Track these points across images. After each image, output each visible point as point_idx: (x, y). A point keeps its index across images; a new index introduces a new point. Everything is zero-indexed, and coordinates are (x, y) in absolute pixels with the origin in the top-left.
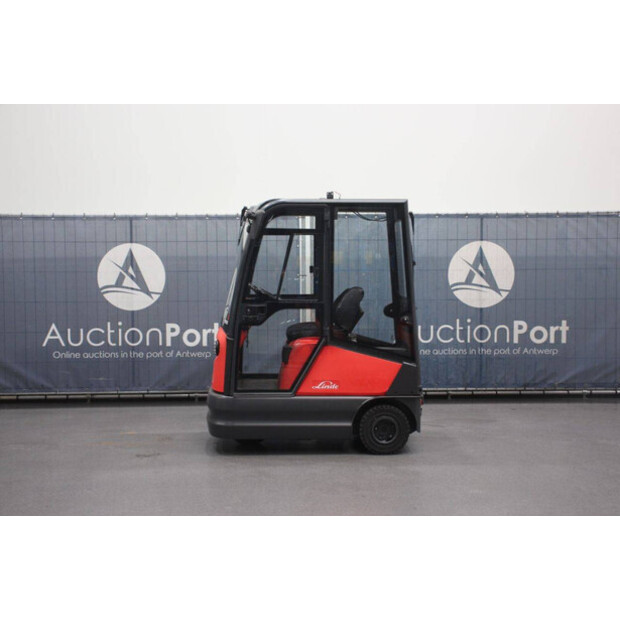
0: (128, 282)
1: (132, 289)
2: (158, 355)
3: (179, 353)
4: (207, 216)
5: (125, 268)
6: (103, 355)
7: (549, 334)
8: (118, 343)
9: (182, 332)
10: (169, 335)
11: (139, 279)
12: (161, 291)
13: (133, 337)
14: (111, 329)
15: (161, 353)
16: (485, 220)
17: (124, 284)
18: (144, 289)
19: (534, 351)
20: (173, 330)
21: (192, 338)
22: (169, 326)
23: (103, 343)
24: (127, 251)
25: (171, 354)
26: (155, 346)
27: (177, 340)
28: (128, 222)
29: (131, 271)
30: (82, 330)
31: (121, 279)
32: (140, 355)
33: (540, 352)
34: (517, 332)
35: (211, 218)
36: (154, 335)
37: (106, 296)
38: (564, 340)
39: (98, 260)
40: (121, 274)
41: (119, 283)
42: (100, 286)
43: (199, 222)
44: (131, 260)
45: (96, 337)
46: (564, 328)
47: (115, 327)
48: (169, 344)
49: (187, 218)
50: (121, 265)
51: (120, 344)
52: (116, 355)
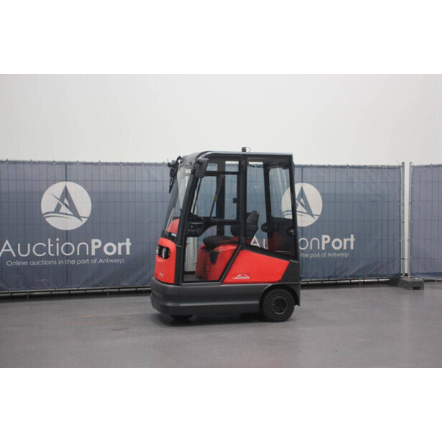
0: (64, 209)
1: (67, 214)
2: (85, 262)
3: (101, 260)
4: (121, 163)
5: (62, 200)
6: (45, 263)
7: (343, 244)
8: (56, 254)
9: (103, 245)
10: (94, 247)
11: (72, 207)
12: (88, 215)
13: (68, 249)
14: (51, 243)
15: (88, 260)
16: (304, 169)
17: (61, 211)
18: (76, 214)
19: (334, 254)
20: (97, 244)
21: (110, 249)
22: (94, 241)
23: (45, 254)
24: (63, 187)
25: (95, 261)
26: (83, 256)
27: (99, 251)
28: (64, 166)
29: (66, 201)
30: (29, 245)
31: (58, 207)
32: (73, 262)
33: (338, 255)
34: (324, 242)
35: (124, 164)
36: (83, 248)
37: (47, 219)
38: (352, 248)
39: (41, 194)
40: (58, 203)
41: (57, 210)
42: (43, 212)
43: (116, 167)
44: (66, 193)
45: (40, 249)
46: (352, 239)
47: (54, 242)
48: (93, 254)
49: (107, 164)
50: (59, 197)
51: (58, 254)
52: (55, 262)
